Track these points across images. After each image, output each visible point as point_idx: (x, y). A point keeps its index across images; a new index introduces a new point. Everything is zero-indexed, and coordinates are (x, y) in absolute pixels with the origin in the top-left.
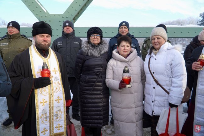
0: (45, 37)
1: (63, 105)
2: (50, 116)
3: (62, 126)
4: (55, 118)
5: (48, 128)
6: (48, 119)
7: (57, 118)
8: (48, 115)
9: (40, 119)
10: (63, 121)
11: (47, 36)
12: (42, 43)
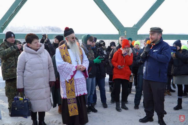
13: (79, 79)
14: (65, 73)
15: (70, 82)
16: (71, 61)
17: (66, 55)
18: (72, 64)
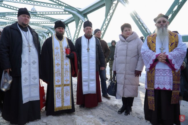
0: (61, 29)
1: (69, 68)
2: (62, 73)
3: (68, 80)
4: (64, 75)
5: (61, 80)
6: (60, 75)
7: (66, 75)
8: (60, 72)
9: (56, 74)
10: (69, 77)
11: (62, 29)
12: (60, 32)
13: (160, 69)
14: (146, 61)
15: (151, 72)
16: (155, 49)
17: (152, 42)
18: (156, 52)
